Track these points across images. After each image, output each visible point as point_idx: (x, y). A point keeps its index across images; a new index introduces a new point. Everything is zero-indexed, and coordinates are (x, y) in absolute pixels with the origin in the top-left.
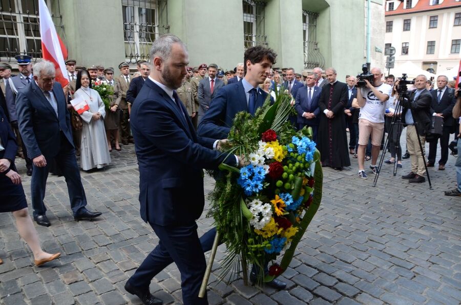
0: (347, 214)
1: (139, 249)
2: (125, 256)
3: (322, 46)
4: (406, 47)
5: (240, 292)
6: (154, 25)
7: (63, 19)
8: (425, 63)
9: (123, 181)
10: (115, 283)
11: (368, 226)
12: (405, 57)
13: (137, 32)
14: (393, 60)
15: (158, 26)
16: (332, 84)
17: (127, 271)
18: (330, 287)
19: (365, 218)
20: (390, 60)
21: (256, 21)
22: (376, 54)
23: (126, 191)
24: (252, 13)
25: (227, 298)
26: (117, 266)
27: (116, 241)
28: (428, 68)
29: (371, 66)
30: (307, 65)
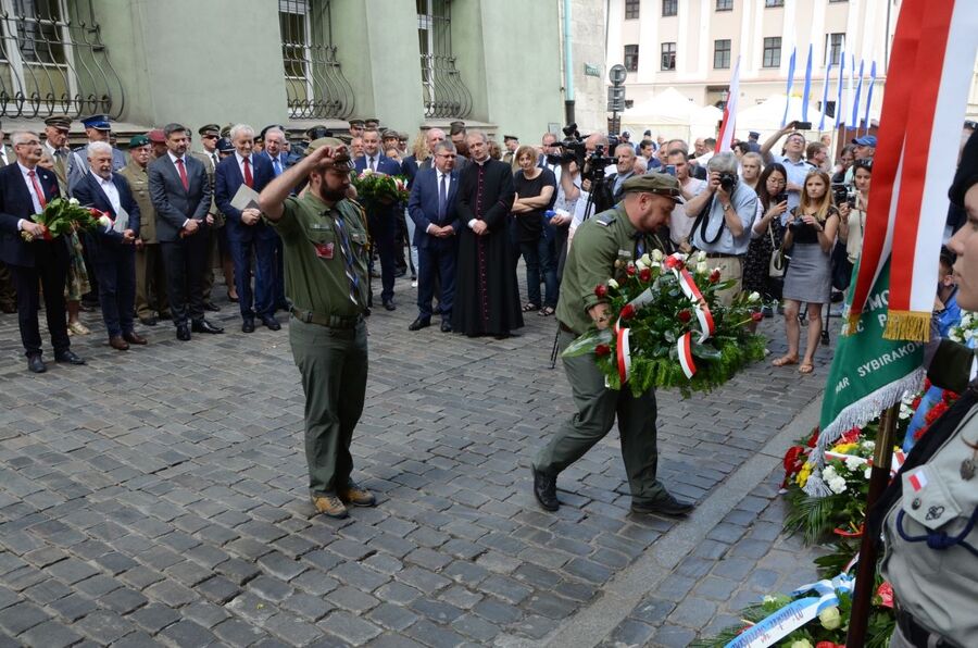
0: (487, 424)
1: (70, 524)
2: (37, 540)
3: (466, 66)
4: (669, 53)
5: (273, 573)
6: (59, 20)
8: (711, 89)
9: (15, 396)
10: (22, 591)
11: (524, 443)
12: (668, 75)
13: (14, 38)
14: (621, 94)
15: (69, 25)
16: (481, 164)
17: (47, 565)
19: (519, 429)
20: (616, 93)
21: (311, 11)
22: (586, 79)
23: (25, 417)
25: (248, 584)
26: (22, 561)
27: (14, 517)
28: (718, 100)
29: (577, 106)
30: (432, 110)
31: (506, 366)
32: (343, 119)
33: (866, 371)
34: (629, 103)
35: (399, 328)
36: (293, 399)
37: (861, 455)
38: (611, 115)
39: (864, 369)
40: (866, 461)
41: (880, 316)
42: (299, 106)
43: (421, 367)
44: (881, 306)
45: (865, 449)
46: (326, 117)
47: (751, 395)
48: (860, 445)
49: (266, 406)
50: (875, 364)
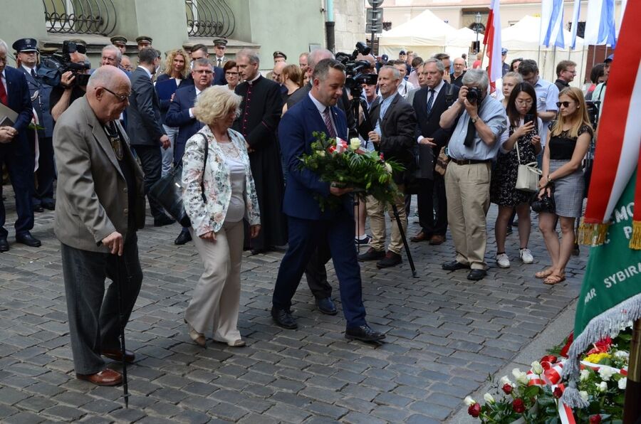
8: (466, 12)
14: (379, 15)
16: (251, 82)
22: (345, 2)
28: (472, 22)
29: (337, 28)
30: (195, 29)
31: (267, 278)
32: (105, 35)
33: (612, 282)
34: (387, 26)
35: (162, 241)
36: (49, 315)
37: (614, 365)
38: (369, 36)
39: (610, 281)
40: (618, 371)
41: (625, 228)
42: (57, 19)
43: (183, 281)
44: (626, 218)
45: (617, 359)
46: (87, 32)
47: (504, 305)
48: (612, 354)
49: (19, 323)
50: (621, 276)
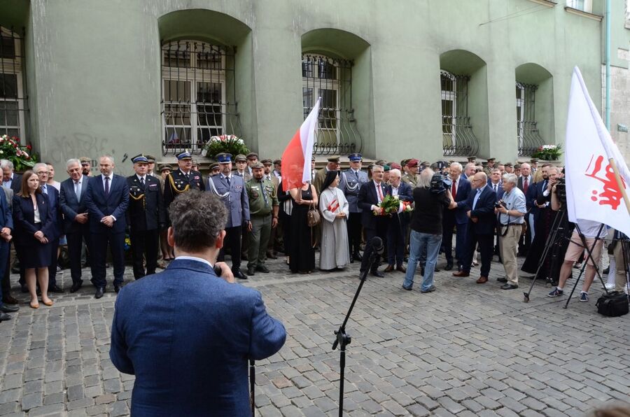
3: (543, 126)
6: (336, 108)
7: (238, 106)
15: (340, 110)
18: (538, 411)
21: (457, 99)
22: (618, 134)
24: (452, 91)
30: (522, 152)
42: (448, 149)
46: (462, 155)
